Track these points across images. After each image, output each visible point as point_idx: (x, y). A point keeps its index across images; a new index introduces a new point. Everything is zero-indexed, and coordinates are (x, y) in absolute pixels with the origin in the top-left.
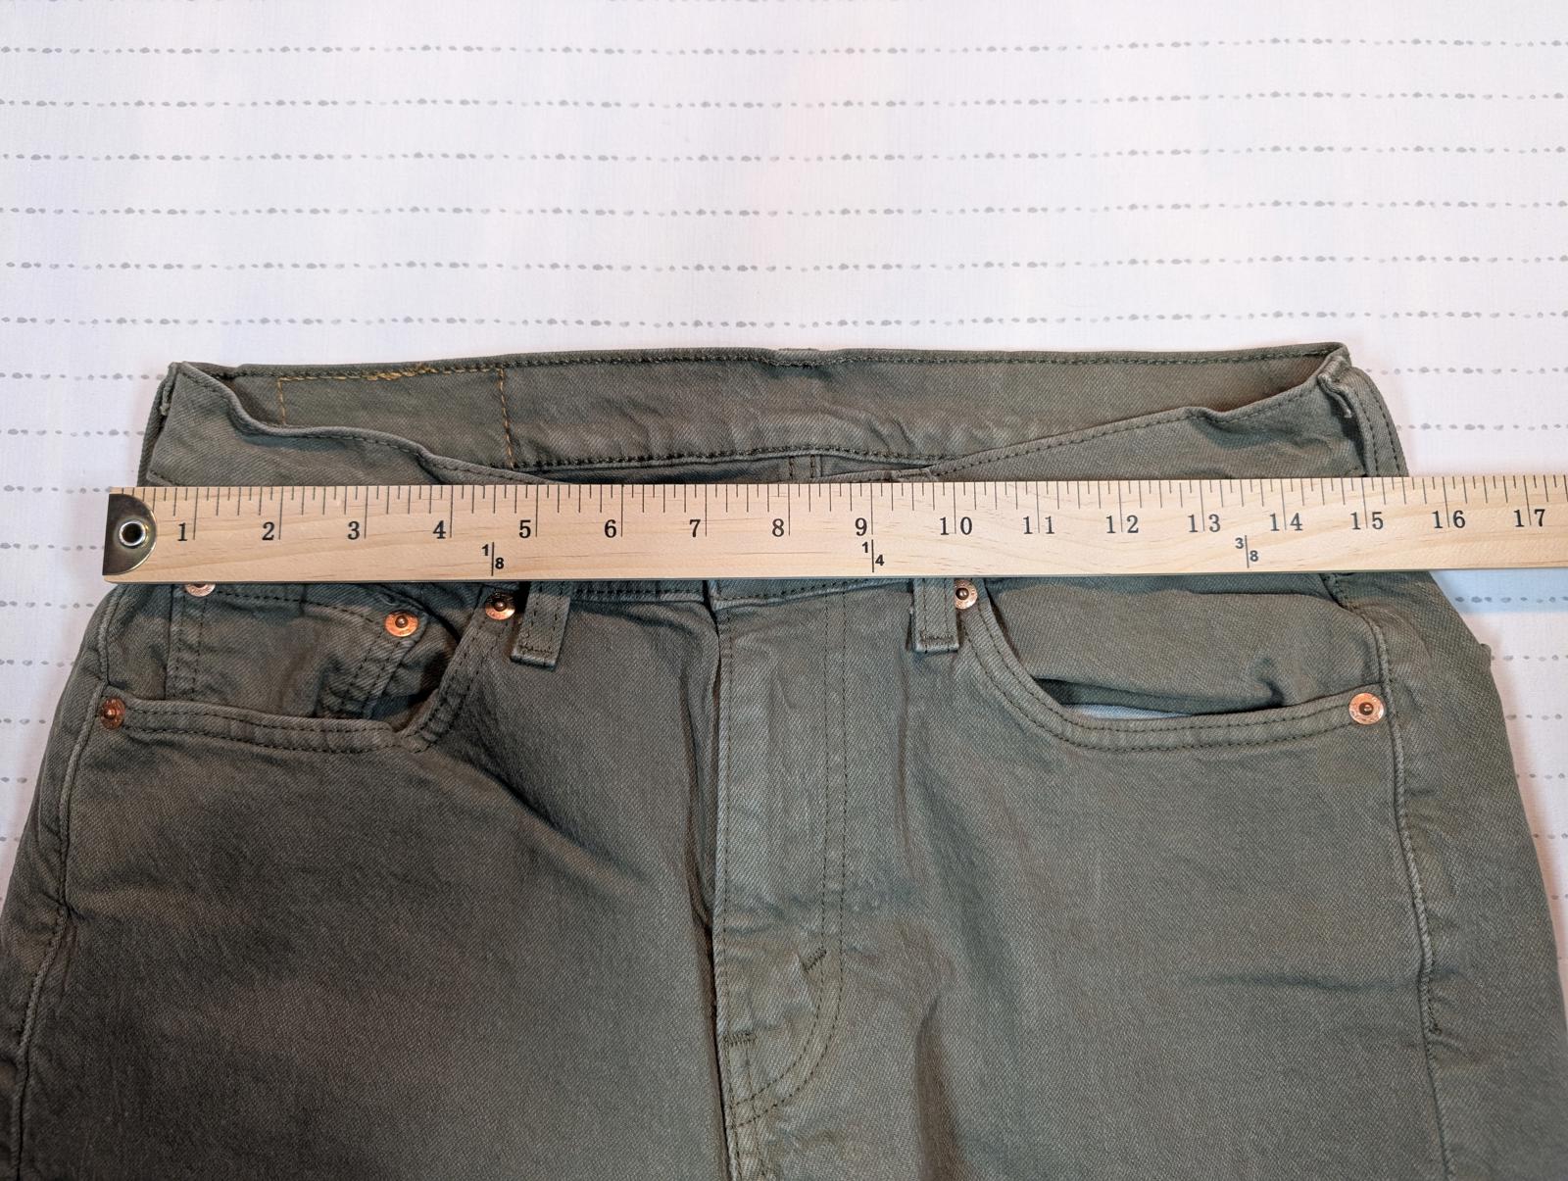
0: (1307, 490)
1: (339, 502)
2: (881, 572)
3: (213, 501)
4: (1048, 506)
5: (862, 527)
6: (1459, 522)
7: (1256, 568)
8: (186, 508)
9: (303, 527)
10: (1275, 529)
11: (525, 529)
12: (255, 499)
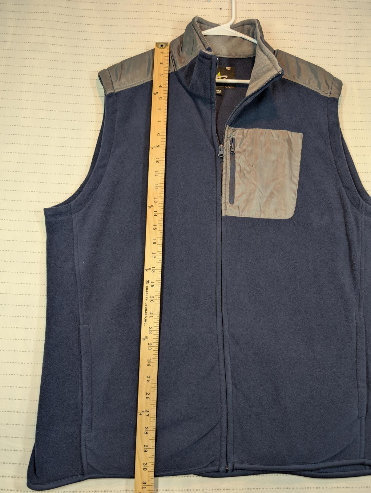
0: (161, 218)
1: (166, 72)
2: (150, 149)
3: (167, 56)
4: (160, 175)
5: (158, 146)
6: (154, 243)
7: (148, 208)
8: (166, 52)
9: (162, 68)
10: (154, 212)
11: (160, 98)
12: (167, 61)
